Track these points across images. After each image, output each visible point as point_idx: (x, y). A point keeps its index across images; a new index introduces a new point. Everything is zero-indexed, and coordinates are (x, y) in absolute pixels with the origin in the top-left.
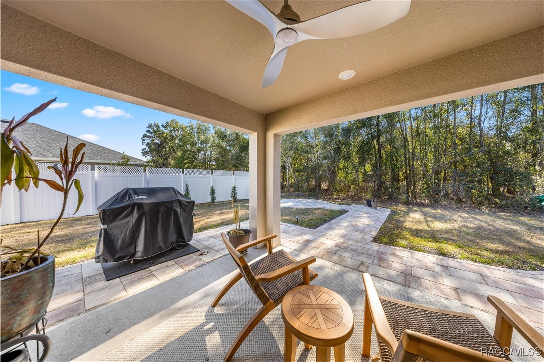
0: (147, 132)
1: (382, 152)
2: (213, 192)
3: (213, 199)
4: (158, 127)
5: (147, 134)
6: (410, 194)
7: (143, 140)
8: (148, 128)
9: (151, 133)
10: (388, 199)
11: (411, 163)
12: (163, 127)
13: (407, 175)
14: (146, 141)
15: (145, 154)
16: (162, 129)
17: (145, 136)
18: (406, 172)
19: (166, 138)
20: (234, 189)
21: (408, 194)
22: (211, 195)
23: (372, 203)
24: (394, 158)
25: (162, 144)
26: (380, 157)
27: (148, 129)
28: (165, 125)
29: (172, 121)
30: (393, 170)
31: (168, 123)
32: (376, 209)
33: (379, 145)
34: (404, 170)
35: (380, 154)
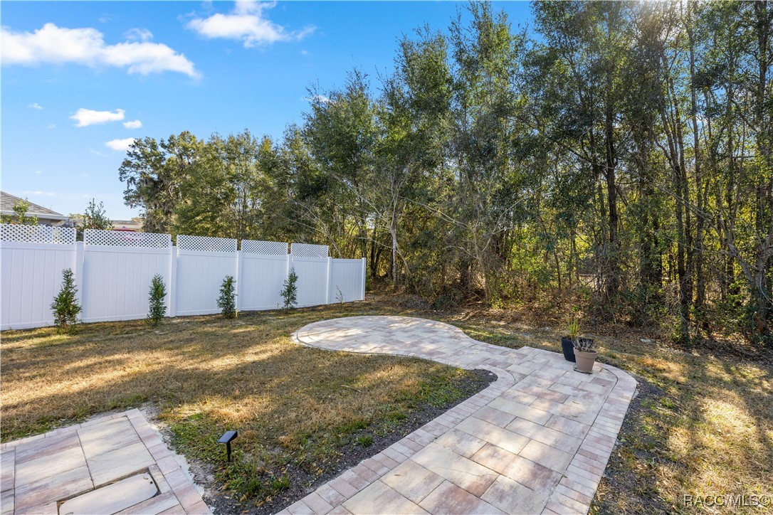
0: (130, 154)
1: (619, 205)
2: (158, 292)
3: (157, 311)
4: (154, 146)
5: (130, 159)
6: (692, 317)
7: (122, 172)
8: (133, 146)
9: (139, 158)
10: (630, 324)
11: (694, 233)
12: (163, 146)
13: (681, 263)
14: (128, 174)
15: (130, 199)
16: (161, 149)
17: (127, 164)
18: (681, 254)
19: (168, 170)
20: (228, 285)
21: (686, 316)
22: (152, 300)
23: (576, 351)
24: (650, 218)
25: (162, 181)
26: (614, 217)
27: (131, 150)
28: (166, 143)
29: (183, 135)
30: (646, 249)
31: (172, 138)
32: (589, 373)
33: (611, 187)
34: (675, 250)
35: (613, 207)
